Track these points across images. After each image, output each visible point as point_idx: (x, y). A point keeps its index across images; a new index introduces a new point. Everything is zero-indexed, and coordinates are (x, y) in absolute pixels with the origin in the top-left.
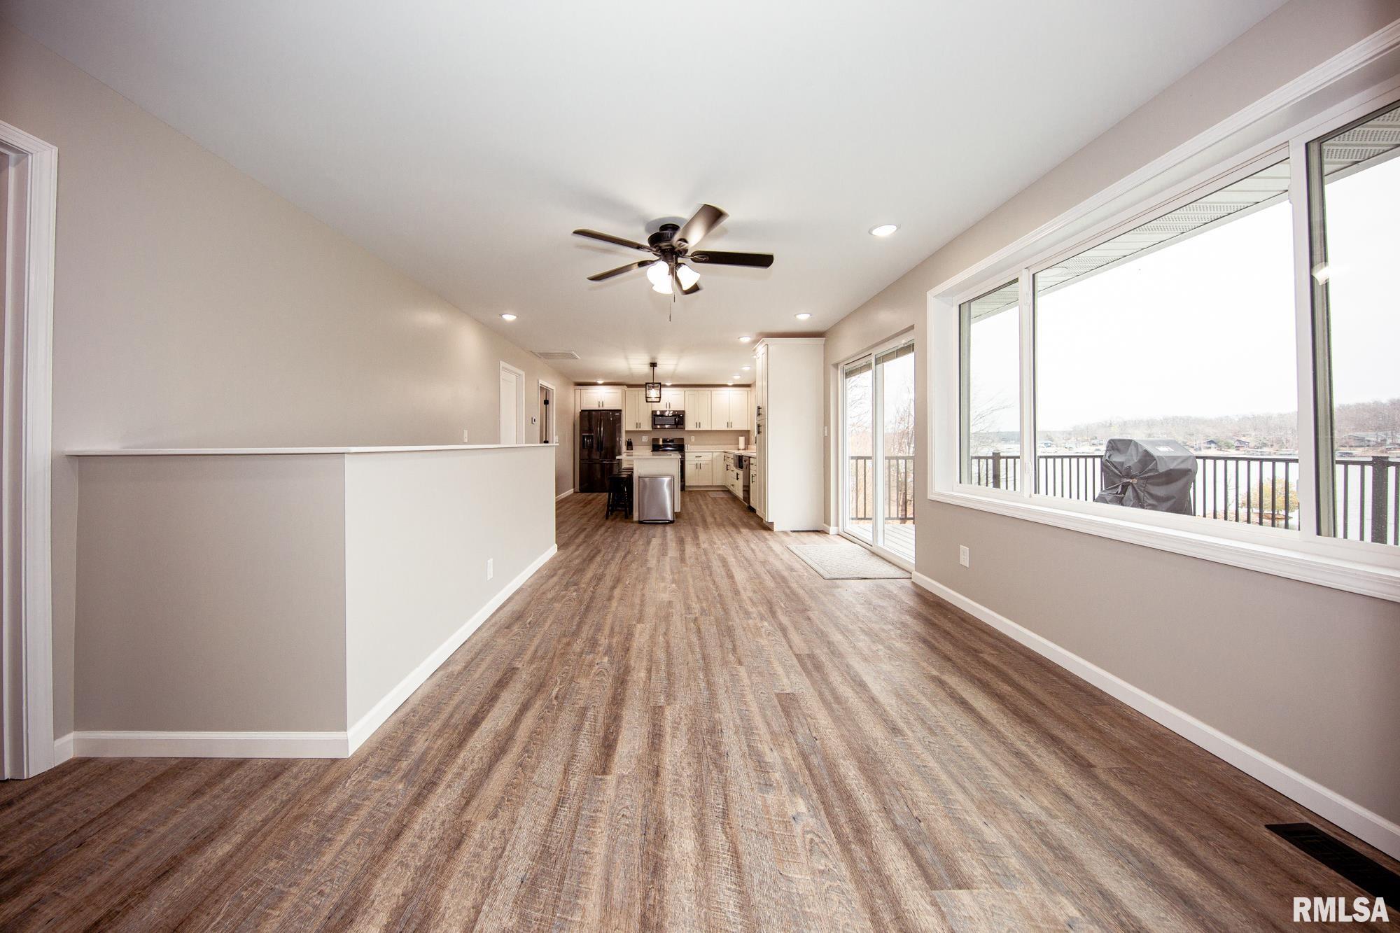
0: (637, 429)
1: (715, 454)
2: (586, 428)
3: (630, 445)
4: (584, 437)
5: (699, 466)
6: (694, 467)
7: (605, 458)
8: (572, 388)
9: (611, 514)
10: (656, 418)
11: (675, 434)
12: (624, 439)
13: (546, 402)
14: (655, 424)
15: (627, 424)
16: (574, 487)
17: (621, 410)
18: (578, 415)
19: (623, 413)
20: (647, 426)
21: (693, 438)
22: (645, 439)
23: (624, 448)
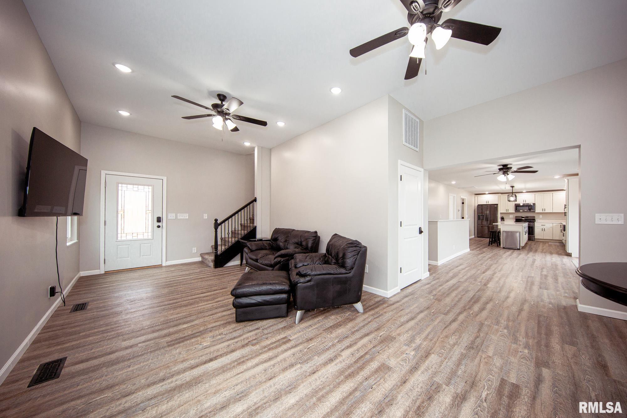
0: (507, 212)
1: (554, 224)
2: (481, 212)
3: (502, 219)
4: (479, 215)
5: (543, 230)
6: (540, 230)
7: (490, 224)
8: (474, 196)
9: (491, 245)
10: (517, 207)
11: (530, 215)
12: (499, 216)
13: (463, 203)
14: (517, 210)
15: (501, 210)
16: (474, 235)
17: (498, 204)
18: (476, 207)
19: (499, 205)
20: (512, 210)
21: (541, 216)
22: (511, 216)
23: (499, 220)
